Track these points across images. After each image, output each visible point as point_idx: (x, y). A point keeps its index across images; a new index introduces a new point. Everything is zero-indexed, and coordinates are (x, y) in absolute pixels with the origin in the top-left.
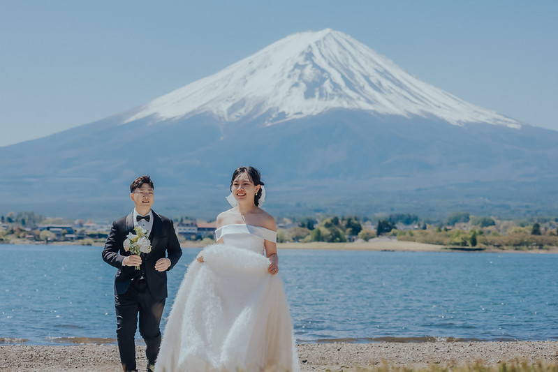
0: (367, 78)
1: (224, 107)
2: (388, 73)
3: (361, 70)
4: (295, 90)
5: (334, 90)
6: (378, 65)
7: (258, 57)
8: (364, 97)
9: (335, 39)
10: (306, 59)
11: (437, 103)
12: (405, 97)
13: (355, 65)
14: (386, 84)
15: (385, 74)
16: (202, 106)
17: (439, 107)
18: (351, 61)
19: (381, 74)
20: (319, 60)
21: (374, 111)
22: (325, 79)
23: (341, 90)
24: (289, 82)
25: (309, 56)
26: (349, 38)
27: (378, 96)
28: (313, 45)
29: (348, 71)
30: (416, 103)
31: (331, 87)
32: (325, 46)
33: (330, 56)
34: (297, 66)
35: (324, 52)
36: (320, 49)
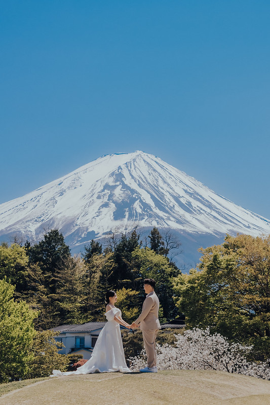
0: (177, 199)
1: (33, 228)
2: (198, 194)
3: (171, 191)
4: (104, 210)
5: (143, 210)
6: (187, 186)
7: (67, 179)
8: (174, 217)
9: (144, 161)
10: (116, 181)
11: (247, 224)
12: (215, 217)
13: (165, 186)
14: (195, 204)
15: (195, 195)
16: (10, 226)
17: (249, 227)
18: (161, 183)
19: (191, 194)
20: (128, 181)
21: (184, 231)
22: (135, 200)
23: (151, 210)
24: (99, 203)
25: (119, 177)
26: (159, 160)
27: (188, 216)
28: (123, 167)
29: (157, 192)
30: (226, 223)
31: (141, 208)
32: (135, 167)
33: (140, 177)
34: (107, 187)
35: (134, 174)
36: (129, 170)
